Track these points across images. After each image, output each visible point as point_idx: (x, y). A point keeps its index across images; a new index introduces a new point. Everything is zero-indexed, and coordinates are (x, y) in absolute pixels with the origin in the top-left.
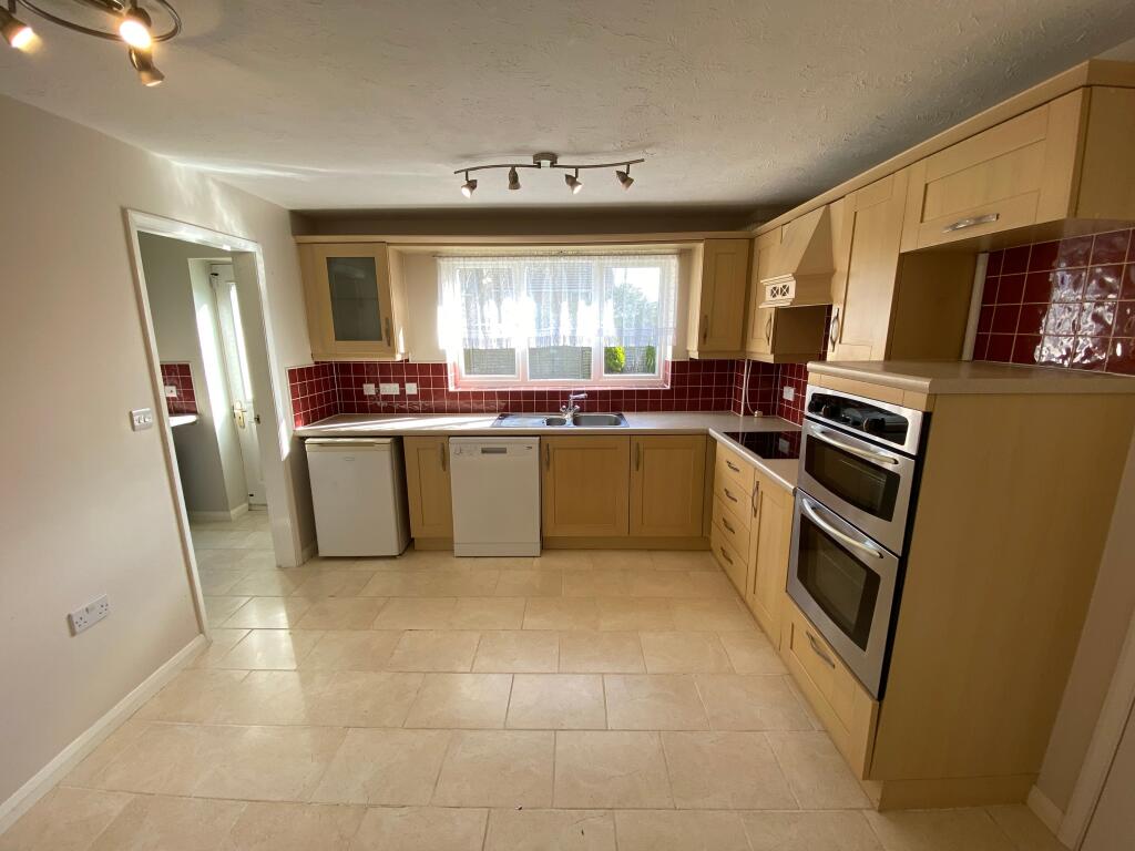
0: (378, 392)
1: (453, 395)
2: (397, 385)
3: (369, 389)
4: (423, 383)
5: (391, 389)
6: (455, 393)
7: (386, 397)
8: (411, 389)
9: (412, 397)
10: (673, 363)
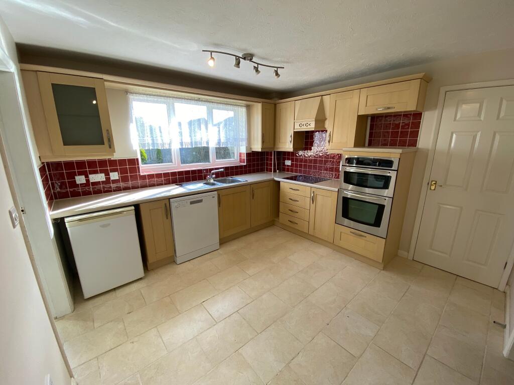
0: (88, 181)
1: (144, 177)
2: (103, 175)
3: (80, 180)
4: (123, 172)
5: (99, 177)
6: (145, 176)
7: (94, 184)
8: (114, 176)
9: (115, 181)
10: (247, 153)
